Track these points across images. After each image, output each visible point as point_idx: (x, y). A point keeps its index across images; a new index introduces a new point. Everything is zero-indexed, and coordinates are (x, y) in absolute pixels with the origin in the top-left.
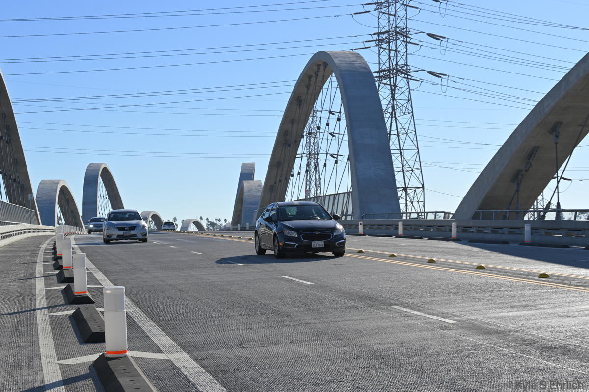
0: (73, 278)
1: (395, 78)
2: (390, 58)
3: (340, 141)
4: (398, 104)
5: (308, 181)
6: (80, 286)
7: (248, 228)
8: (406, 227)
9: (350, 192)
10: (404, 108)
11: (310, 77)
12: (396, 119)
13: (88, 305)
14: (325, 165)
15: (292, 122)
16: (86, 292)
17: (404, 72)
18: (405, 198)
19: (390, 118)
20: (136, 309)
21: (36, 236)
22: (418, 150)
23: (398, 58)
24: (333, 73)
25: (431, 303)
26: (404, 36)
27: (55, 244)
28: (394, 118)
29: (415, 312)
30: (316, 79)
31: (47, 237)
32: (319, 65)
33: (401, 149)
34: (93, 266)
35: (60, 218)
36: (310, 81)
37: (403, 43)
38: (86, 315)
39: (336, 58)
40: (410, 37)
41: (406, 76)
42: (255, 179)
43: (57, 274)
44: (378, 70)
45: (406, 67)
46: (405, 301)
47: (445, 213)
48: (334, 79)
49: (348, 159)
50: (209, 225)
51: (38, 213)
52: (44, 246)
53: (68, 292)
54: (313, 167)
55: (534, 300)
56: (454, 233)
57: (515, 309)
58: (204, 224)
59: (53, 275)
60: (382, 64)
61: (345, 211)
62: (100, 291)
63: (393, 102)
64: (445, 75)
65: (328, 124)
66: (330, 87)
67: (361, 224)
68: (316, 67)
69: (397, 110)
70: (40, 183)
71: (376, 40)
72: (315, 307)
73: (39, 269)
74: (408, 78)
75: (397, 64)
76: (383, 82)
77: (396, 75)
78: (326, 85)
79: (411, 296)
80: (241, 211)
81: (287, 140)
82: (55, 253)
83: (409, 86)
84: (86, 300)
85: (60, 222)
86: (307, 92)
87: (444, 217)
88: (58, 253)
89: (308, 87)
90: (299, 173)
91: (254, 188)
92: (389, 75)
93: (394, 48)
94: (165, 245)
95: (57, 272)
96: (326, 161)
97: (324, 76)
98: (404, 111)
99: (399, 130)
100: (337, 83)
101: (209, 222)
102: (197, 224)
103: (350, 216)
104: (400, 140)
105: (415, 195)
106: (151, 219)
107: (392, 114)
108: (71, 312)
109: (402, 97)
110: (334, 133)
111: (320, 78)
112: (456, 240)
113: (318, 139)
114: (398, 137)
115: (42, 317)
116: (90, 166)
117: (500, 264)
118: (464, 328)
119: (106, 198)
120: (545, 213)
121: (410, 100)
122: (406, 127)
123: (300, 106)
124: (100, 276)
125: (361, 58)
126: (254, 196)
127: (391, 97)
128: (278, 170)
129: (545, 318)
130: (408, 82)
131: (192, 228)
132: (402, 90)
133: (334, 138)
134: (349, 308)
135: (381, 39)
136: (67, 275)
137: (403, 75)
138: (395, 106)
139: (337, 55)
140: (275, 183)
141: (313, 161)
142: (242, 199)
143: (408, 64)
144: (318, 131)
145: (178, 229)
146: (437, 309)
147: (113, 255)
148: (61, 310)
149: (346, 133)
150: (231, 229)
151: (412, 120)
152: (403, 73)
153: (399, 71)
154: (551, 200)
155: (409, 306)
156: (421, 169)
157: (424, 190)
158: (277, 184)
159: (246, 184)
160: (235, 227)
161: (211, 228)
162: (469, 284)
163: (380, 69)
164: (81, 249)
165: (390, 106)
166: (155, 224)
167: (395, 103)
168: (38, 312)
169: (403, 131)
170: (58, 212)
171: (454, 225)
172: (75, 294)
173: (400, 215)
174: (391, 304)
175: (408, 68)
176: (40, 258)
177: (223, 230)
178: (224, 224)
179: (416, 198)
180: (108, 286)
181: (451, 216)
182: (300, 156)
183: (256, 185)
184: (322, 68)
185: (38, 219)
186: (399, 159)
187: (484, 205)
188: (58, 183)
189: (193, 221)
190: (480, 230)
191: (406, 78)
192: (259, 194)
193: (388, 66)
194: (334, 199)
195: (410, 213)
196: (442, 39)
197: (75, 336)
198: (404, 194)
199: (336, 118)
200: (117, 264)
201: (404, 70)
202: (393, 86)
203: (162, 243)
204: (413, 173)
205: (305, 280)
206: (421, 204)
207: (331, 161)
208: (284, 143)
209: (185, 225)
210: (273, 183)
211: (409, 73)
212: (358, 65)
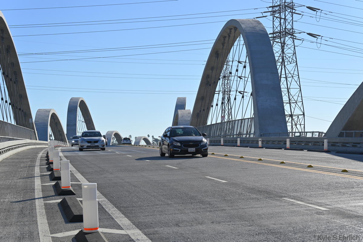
0: (60, 177)
1: (284, 38)
2: (280, 24)
3: (246, 82)
4: (286, 56)
5: (223, 111)
6: (65, 183)
8: (292, 142)
9: (252, 118)
10: (291, 59)
11: (225, 37)
12: (285, 66)
13: (71, 196)
14: (235, 99)
15: (212, 69)
16: (69, 187)
17: (291, 33)
18: (291, 122)
19: (281, 66)
20: (105, 199)
21: (35, 148)
22: (300, 88)
23: (287, 24)
24: (241, 35)
25: (310, 196)
26: (291, 8)
27: (48, 153)
28: (283, 66)
29: (299, 202)
30: (229, 39)
31: (42, 149)
32: (231, 29)
33: (289, 87)
34: (74, 169)
35: (51, 136)
36: (224, 40)
37: (290, 13)
38: (70, 203)
39: (243, 24)
40: (295, 9)
41: (292, 37)
42: (186, 109)
43: (50, 175)
44: (272, 32)
45: (292, 30)
46: (291, 194)
47: (319, 133)
48: (242, 38)
49: (251, 95)
50: (154, 140)
51: (36, 132)
52: (40, 155)
53: (57, 187)
54: (226, 100)
56: (326, 146)
58: (151, 140)
59: (46, 175)
60: (275, 28)
61: (249, 131)
62: (80, 186)
63: (283, 55)
64: (320, 36)
65: (237, 70)
66: (239, 44)
67: (260, 140)
68: (229, 31)
69: (286, 61)
70: (37, 111)
71: (271, 11)
72: (229, 198)
73: (37, 170)
74: (294, 38)
75: (285, 28)
76: (276, 40)
77: (285, 36)
78: (236, 43)
79: (296, 191)
81: (208, 81)
82: (48, 160)
83: (294, 44)
84: (70, 193)
85: (51, 138)
86: (223, 48)
87: (319, 136)
88: (50, 160)
89: (223, 44)
90: (217, 105)
91: (185, 115)
92: (280, 36)
93: (283, 17)
94: (124, 154)
95: (49, 173)
96: (236, 96)
97: (234, 37)
98: (290, 61)
99: (287, 75)
100: (243, 42)
101: (154, 138)
102: (146, 140)
103: (253, 135)
104: (288, 82)
105: (298, 120)
106: (113, 136)
107: (282, 63)
108: (59, 201)
109: (289, 51)
110: (241, 76)
111: (231, 38)
112: (327, 152)
113: (230, 81)
114: (286, 79)
115: (39, 204)
116: (71, 99)
118: (333, 214)
119: (83, 122)
121: (295, 53)
123: (218, 58)
124: (79, 176)
125: (260, 24)
126: (186, 120)
127: (282, 51)
128: (202, 102)
130: (294, 41)
131: (142, 143)
132: (289, 46)
133: (241, 80)
134: (253, 199)
135: (275, 11)
136: (56, 175)
137: (290, 36)
138: (284, 57)
139: (244, 22)
140: (200, 111)
141: (227, 96)
143: (294, 28)
144: (230, 75)
145: (133, 144)
146: (314, 200)
147: (88, 161)
148: (53, 199)
149: (250, 76)
151: (296, 67)
153: (287, 33)
155: (294, 198)
156: (302, 101)
157: (304, 116)
158: (202, 112)
159: (180, 112)
161: (155, 143)
162: (336, 183)
164: (66, 157)
165: (281, 57)
166: (117, 140)
167: (284, 55)
168: (37, 200)
169: (290, 75)
170: (50, 131)
171: (326, 141)
172: (62, 188)
173: (287, 133)
174: (282, 197)
175: (294, 31)
176: (38, 163)
179: (299, 122)
180: (85, 183)
181: (323, 134)
182: (218, 92)
183: (187, 113)
184: (233, 31)
185: (36, 136)
186: (287, 94)
187: (347, 127)
188: (50, 111)
189: (143, 138)
190: (344, 145)
191: (292, 38)
192: (189, 119)
193: (279, 28)
194: (241, 123)
195: (295, 133)
196: (317, 10)
197: (62, 218)
198: (290, 119)
199: (243, 65)
200: (91, 168)
201: (291, 32)
202: (283, 43)
203: (122, 153)
204: (297, 105)
205: (221, 179)
206: (302, 126)
207: (239, 96)
208: (207, 84)
209: (137, 141)
210: (198, 112)
211: (294, 35)
212: (258, 29)
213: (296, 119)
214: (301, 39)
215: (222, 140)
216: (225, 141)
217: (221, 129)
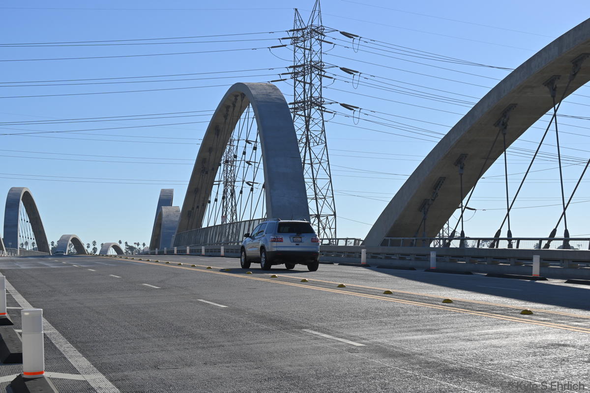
1: (309, 110)
2: (304, 90)
3: (256, 169)
4: (312, 134)
5: (225, 208)
7: (165, 252)
9: (264, 219)
10: (318, 139)
11: (228, 107)
12: (310, 149)
13: (7, 326)
14: (241, 192)
15: (210, 150)
16: (5, 314)
17: (319, 104)
18: (317, 225)
19: (304, 148)
20: (55, 331)
22: (331, 179)
23: (313, 91)
24: (250, 104)
25: (340, 327)
26: (318, 69)
28: (308, 148)
29: (325, 335)
32: (236, 96)
33: (315, 177)
34: (12, 288)
36: (228, 110)
37: (318, 76)
39: (253, 89)
40: (324, 71)
41: (320, 108)
42: (173, 205)
44: (293, 101)
45: (320, 99)
46: (315, 325)
47: (355, 240)
48: (251, 109)
49: (264, 187)
50: (127, 248)
54: (230, 194)
55: (438, 325)
56: (363, 259)
57: (420, 333)
58: (123, 247)
60: (297, 97)
62: (19, 313)
63: (308, 133)
64: (357, 108)
65: (244, 153)
66: (247, 117)
68: (233, 99)
69: (311, 141)
71: (292, 73)
72: (229, 330)
74: (322, 110)
75: (311, 97)
76: (298, 113)
77: (311, 107)
78: (243, 116)
79: (321, 320)
80: (159, 235)
81: (205, 168)
83: (323, 118)
84: (5, 322)
86: (225, 122)
87: (354, 244)
89: (226, 117)
90: (216, 200)
91: (172, 214)
92: (304, 107)
93: (309, 81)
94: (85, 268)
96: (242, 189)
97: (241, 107)
98: (318, 142)
99: (312, 160)
100: (253, 114)
101: (128, 246)
102: (116, 248)
104: (314, 169)
105: (327, 222)
106: (71, 242)
107: (306, 144)
109: (316, 128)
110: (250, 161)
111: (237, 109)
112: (366, 266)
113: (235, 167)
114: (312, 166)
116: (11, 190)
117: (407, 289)
118: (370, 351)
119: (27, 222)
120: (450, 241)
121: (323, 131)
122: (320, 157)
123: (218, 135)
124: (19, 298)
125: (277, 89)
126: (173, 221)
127: (306, 128)
128: (195, 196)
129: (448, 342)
130: (322, 114)
131: (111, 252)
132: (316, 121)
133: (250, 166)
134: (262, 330)
135: (297, 73)
137: (317, 107)
138: (309, 136)
139: (254, 86)
140: (193, 209)
141: (230, 188)
142: (161, 224)
143: (322, 96)
144: (235, 159)
145: (98, 253)
146: (346, 332)
147: (32, 277)
149: (262, 161)
150: (149, 253)
151: (325, 150)
152: (317, 105)
153: (314, 103)
154: (455, 229)
155: (319, 329)
156: (333, 197)
157: (335, 217)
158: (195, 210)
159: (165, 209)
160: (153, 251)
161: (130, 252)
162: (376, 309)
163: (295, 101)
165: (305, 136)
166: (75, 247)
167: (309, 133)
169: (317, 161)
171: (363, 251)
174: (302, 328)
175: (322, 100)
177: (141, 254)
178: (142, 248)
179: (328, 225)
180: (27, 308)
181: (361, 242)
182: (217, 183)
183: (174, 210)
184: (239, 98)
186: (313, 187)
187: (392, 233)
189: (112, 245)
190: (388, 256)
191: (320, 110)
192: (177, 219)
193: (303, 98)
194: (249, 225)
195: (322, 239)
196: (354, 73)
198: (317, 221)
199: (253, 147)
200: (37, 286)
201: (319, 102)
202: (308, 117)
203: (81, 266)
204: (325, 201)
205: (219, 304)
206: (333, 231)
207: (247, 188)
208: (202, 171)
209: (104, 248)
210: (190, 210)
211: (322, 105)
212: (274, 96)
213: (324, 221)
214: (332, 111)
215: (222, 248)
216: (226, 251)
217: (221, 234)
